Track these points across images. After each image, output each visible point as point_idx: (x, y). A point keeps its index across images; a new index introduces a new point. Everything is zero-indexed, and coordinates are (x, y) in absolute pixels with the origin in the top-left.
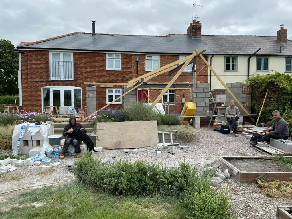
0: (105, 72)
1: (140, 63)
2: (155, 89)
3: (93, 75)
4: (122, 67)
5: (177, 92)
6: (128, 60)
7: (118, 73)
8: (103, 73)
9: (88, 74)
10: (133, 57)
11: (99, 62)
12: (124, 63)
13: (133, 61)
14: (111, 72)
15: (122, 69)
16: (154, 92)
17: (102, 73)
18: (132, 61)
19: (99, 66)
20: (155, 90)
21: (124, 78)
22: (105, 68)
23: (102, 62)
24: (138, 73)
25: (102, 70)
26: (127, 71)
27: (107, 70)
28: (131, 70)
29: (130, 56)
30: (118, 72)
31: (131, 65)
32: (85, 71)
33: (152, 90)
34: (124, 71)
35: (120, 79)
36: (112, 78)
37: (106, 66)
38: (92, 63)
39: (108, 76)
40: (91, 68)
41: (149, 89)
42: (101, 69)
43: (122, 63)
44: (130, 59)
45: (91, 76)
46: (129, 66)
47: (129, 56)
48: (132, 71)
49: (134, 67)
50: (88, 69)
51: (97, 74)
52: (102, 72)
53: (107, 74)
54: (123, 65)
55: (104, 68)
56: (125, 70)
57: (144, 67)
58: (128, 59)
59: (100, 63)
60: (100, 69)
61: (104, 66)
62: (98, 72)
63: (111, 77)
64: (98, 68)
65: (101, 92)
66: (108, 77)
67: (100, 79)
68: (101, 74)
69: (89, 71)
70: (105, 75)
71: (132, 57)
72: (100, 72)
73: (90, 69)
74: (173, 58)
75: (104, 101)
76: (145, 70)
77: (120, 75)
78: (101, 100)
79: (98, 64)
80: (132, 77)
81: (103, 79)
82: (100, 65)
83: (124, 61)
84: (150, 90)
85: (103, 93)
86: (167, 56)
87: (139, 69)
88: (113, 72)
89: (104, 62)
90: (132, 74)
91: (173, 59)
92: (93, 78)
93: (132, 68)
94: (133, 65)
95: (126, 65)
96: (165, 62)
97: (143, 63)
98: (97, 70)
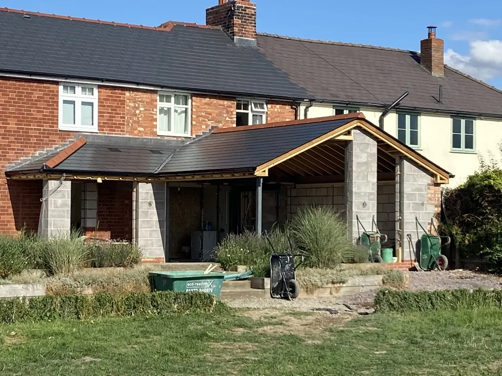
0: (56, 134)
1: (145, 114)
3: (23, 143)
4: (99, 123)
6: (115, 104)
8: (51, 138)
9: (12, 138)
10: (127, 94)
11: (40, 105)
12: (103, 109)
13: (128, 108)
15: (99, 126)
17: (49, 137)
18: (124, 108)
19: (40, 116)
22: (57, 124)
23: (48, 105)
25: (49, 130)
27: (60, 128)
28: (122, 131)
29: (120, 94)
31: (121, 117)
32: (2, 131)
34: (104, 133)
37: (57, 116)
38: (24, 107)
40: (19, 122)
42: (46, 127)
43: (99, 112)
44: (120, 101)
45: (18, 146)
46: (117, 120)
47: (116, 93)
49: (128, 122)
50: (12, 125)
51: (33, 140)
52: (48, 134)
53: (61, 141)
54: (103, 116)
55: (52, 123)
57: (155, 123)
58: (116, 100)
59: (44, 108)
60: (43, 126)
61: (53, 119)
64: (39, 122)
68: (46, 140)
69: (14, 132)
71: (125, 94)
72: (44, 133)
73: (16, 124)
76: (156, 132)
79: (38, 112)
82: (44, 115)
83: (104, 106)
86: (207, 99)
89: (53, 105)
91: (223, 105)
92: (23, 150)
93: (124, 124)
94: (128, 118)
95: (111, 118)
96: (203, 114)
97: (151, 113)
98: (35, 129)
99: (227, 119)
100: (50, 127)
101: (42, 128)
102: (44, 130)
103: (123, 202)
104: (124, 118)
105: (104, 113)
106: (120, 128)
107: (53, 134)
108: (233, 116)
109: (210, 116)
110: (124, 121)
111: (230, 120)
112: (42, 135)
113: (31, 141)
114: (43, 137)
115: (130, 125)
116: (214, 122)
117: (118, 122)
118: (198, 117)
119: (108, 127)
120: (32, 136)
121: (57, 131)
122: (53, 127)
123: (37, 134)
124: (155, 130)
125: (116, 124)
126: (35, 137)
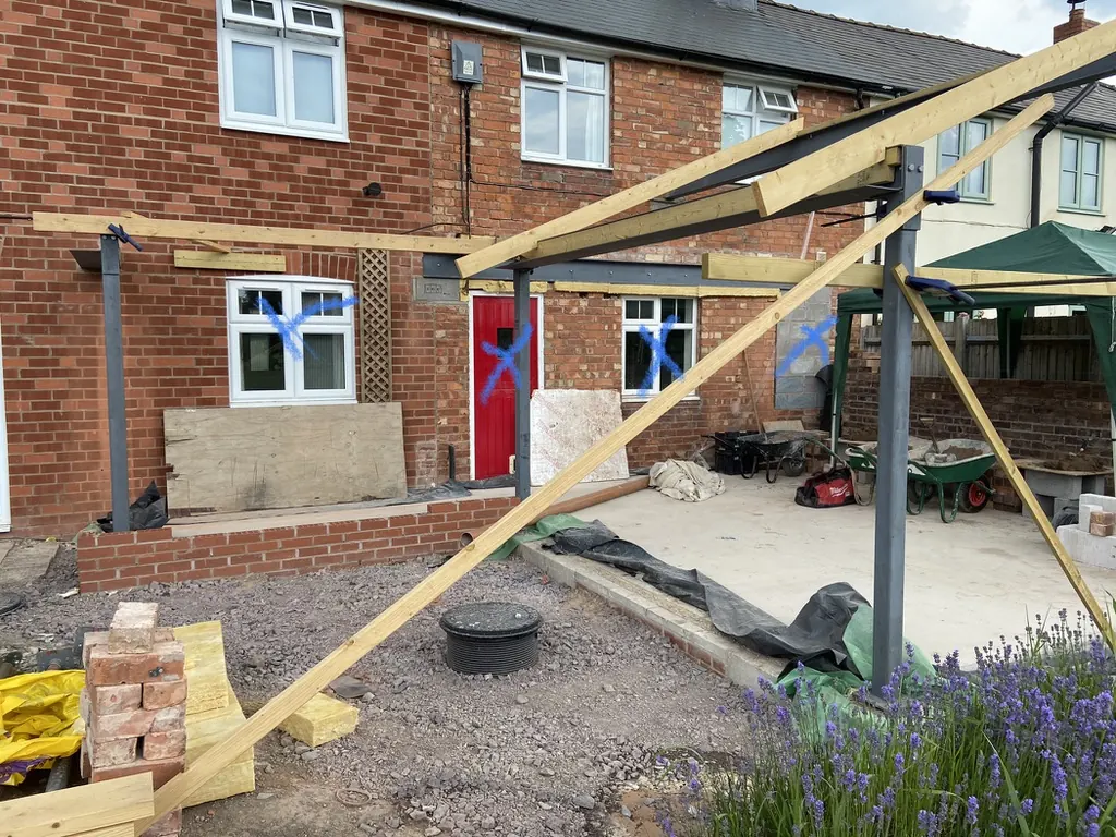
0: (213, 141)
1: (485, 102)
2: (583, 294)
3: (98, 161)
4: (351, 116)
5: (708, 312)
6: (396, 66)
7: (319, 162)
8: (198, 150)
9: (58, 146)
10: (434, 42)
11: (152, 47)
12: (362, 79)
13: (436, 80)
14: (268, 147)
15: (351, 126)
16: (575, 310)
17: (187, 148)
18: (425, 79)
19: (153, 82)
20: (583, 303)
21: (370, 205)
22: (215, 109)
23: (180, 52)
24: (469, 176)
25: (187, 127)
26: (393, 152)
27: (225, 124)
28: (419, 144)
29: (410, 38)
30: (319, 153)
31: (417, 106)
32: (22, 122)
33: (563, 302)
34: (369, 148)
35: (338, 205)
36: (270, 196)
37: (215, 88)
38: (96, 51)
39: (242, 174)
40: (83, 95)
41: (546, 295)
42: (179, 116)
43: (350, 86)
44: (411, 58)
45: (81, 169)
46: (406, 112)
47: (400, 36)
48: (425, 154)
49: (439, 121)
50: (57, 103)
51: (136, 154)
52: (184, 137)
53: (233, 163)
54: (362, 99)
55: (196, 107)
56: (374, 140)
57: (514, 128)
58: (399, 57)
59: (167, 60)
60: (167, 114)
61: (204, 96)
62: (146, 134)
63: (268, 186)
64: (154, 101)
65: (175, 311)
66: (239, 183)
67: (168, 198)
68: (179, 156)
69: (65, 124)
70: (216, 171)
71: (425, 41)
72: (173, 136)
73: (70, 103)
74: (686, 85)
75: (211, 382)
76: (519, 152)
77: (337, 173)
78: (178, 372)
79: (145, 69)
80: (428, 200)
81: (193, 199)
82: (166, 82)
83: (365, 70)
84: (550, 302)
85: (198, 320)
86: (653, 72)
87: (474, 142)
88: (283, 148)
89: (198, 54)
90: (426, 174)
91: (691, 92)
92: (100, 182)
93: (425, 126)
94: (437, 108)
95: (387, 106)
96: (642, 112)
97: (504, 102)
98: (139, 122)
99: (701, 127)
100: (190, 116)
101: (163, 119)
102: (169, 125)
103: (430, 334)
104: (426, 107)
105: (366, 89)
106: (414, 134)
107: (202, 140)
108: (715, 122)
109: (659, 119)
110: (426, 117)
111: (707, 129)
112: (164, 141)
113: (127, 157)
114: (168, 146)
115: (445, 130)
116: (667, 133)
117: (407, 119)
118: (627, 118)
119: (378, 130)
120: (129, 142)
121: (215, 130)
122: (202, 118)
123: (148, 138)
124: (514, 146)
125: (402, 123)
126: (141, 143)
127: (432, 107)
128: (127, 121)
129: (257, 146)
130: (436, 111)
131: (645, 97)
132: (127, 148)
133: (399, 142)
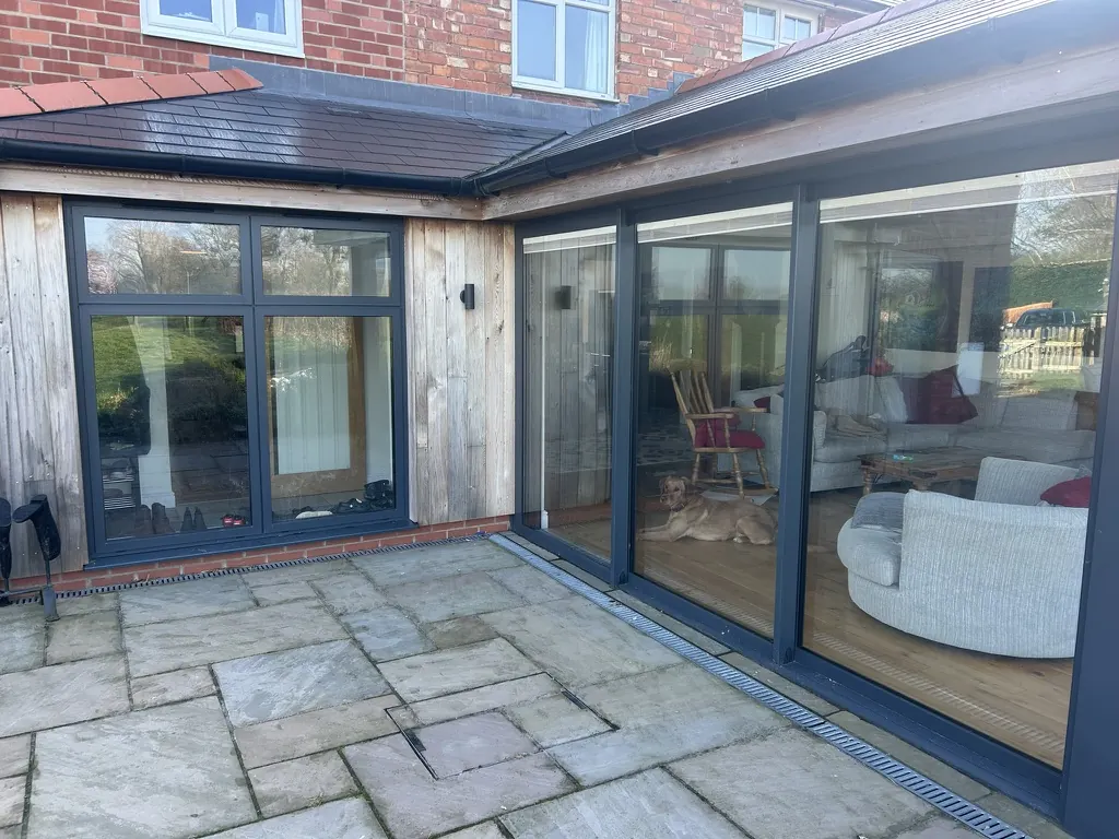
0: (132, 52)
1: (470, 14)
4: (307, 26)
8: (113, 62)
14: (202, 61)
15: (307, 38)
17: (100, 60)
22: (134, 10)
25: (98, 32)
26: (358, 71)
27: (147, 29)
28: (390, 63)
31: (388, 15)
34: (329, 66)
42: (88, 17)
46: (374, 22)
48: (398, 76)
49: (415, 36)
51: (33, 65)
52: (95, 46)
55: (111, 6)
56: (335, 56)
57: (504, 47)
60: (72, 15)
62: (45, 39)
68: (88, 69)
72: (80, 43)
76: (509, 76)
93: (398, 41)
94: (411, 19)
95: (351, 14)
96: (652, 33)
97: (492, 15)
98: (35, 24)
99: (719, 55)
100: (102, 19)
101: (68, 22)
102: (74, 29)
104: (399, 17)
106: (384, 51)
107: (119, 50)
108: (735, 50)
109: (672, 44)
110: (398, 29)
111: (725, 58)
112: (68, 49)
113: (22, 69)
114: (74, 56)
115: (421, 46)
116: (681, 60)
117: (376, 32)
118: (637, 40)
119: (340, 43)
120: (24, 50)
121: (134, 37)
122: (118, 22)
123: (49, 45)
124: (504, 69)
125: (370, 36)
126: (38, 52)
127: (406, 18)
128: (20, 22)
129: (189, 59)
130: (411, 23)
131: (657, 17)
132: (22, 59)
133: (366, 60)
